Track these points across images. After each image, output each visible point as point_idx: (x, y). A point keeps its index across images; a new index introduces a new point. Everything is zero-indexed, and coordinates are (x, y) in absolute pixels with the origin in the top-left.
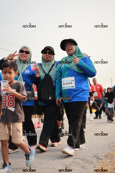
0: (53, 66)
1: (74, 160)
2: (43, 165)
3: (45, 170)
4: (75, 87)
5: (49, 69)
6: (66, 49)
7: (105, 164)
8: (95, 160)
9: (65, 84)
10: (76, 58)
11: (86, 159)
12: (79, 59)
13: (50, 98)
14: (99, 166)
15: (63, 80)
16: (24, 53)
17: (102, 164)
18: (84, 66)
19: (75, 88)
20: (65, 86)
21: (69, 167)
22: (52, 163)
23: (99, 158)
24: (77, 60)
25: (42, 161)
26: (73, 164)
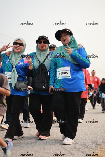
0: (49, 56)
1: (74, 145)
2: (46, 150)
3: (48, 155)
4: (70, 76)
5: (44, 58)
6: (61, 39)
7: (104, 149)
8: (94, 146)
9: (60, 74)
10: (69, 49)
11: (85, 145)
12: (72, 50)
13: (44, 87)
14: (98, 151)
15: (58, 70)
16: (18, 45)
17: (101, 149)
18: (77, 56)
19: (70, 78)
20: (60, 76)
21: (71, 152)
22: (54, 148)
23: (98, 144)
24: (71, 50)
25: (45, 146)
26: (74, 149)
